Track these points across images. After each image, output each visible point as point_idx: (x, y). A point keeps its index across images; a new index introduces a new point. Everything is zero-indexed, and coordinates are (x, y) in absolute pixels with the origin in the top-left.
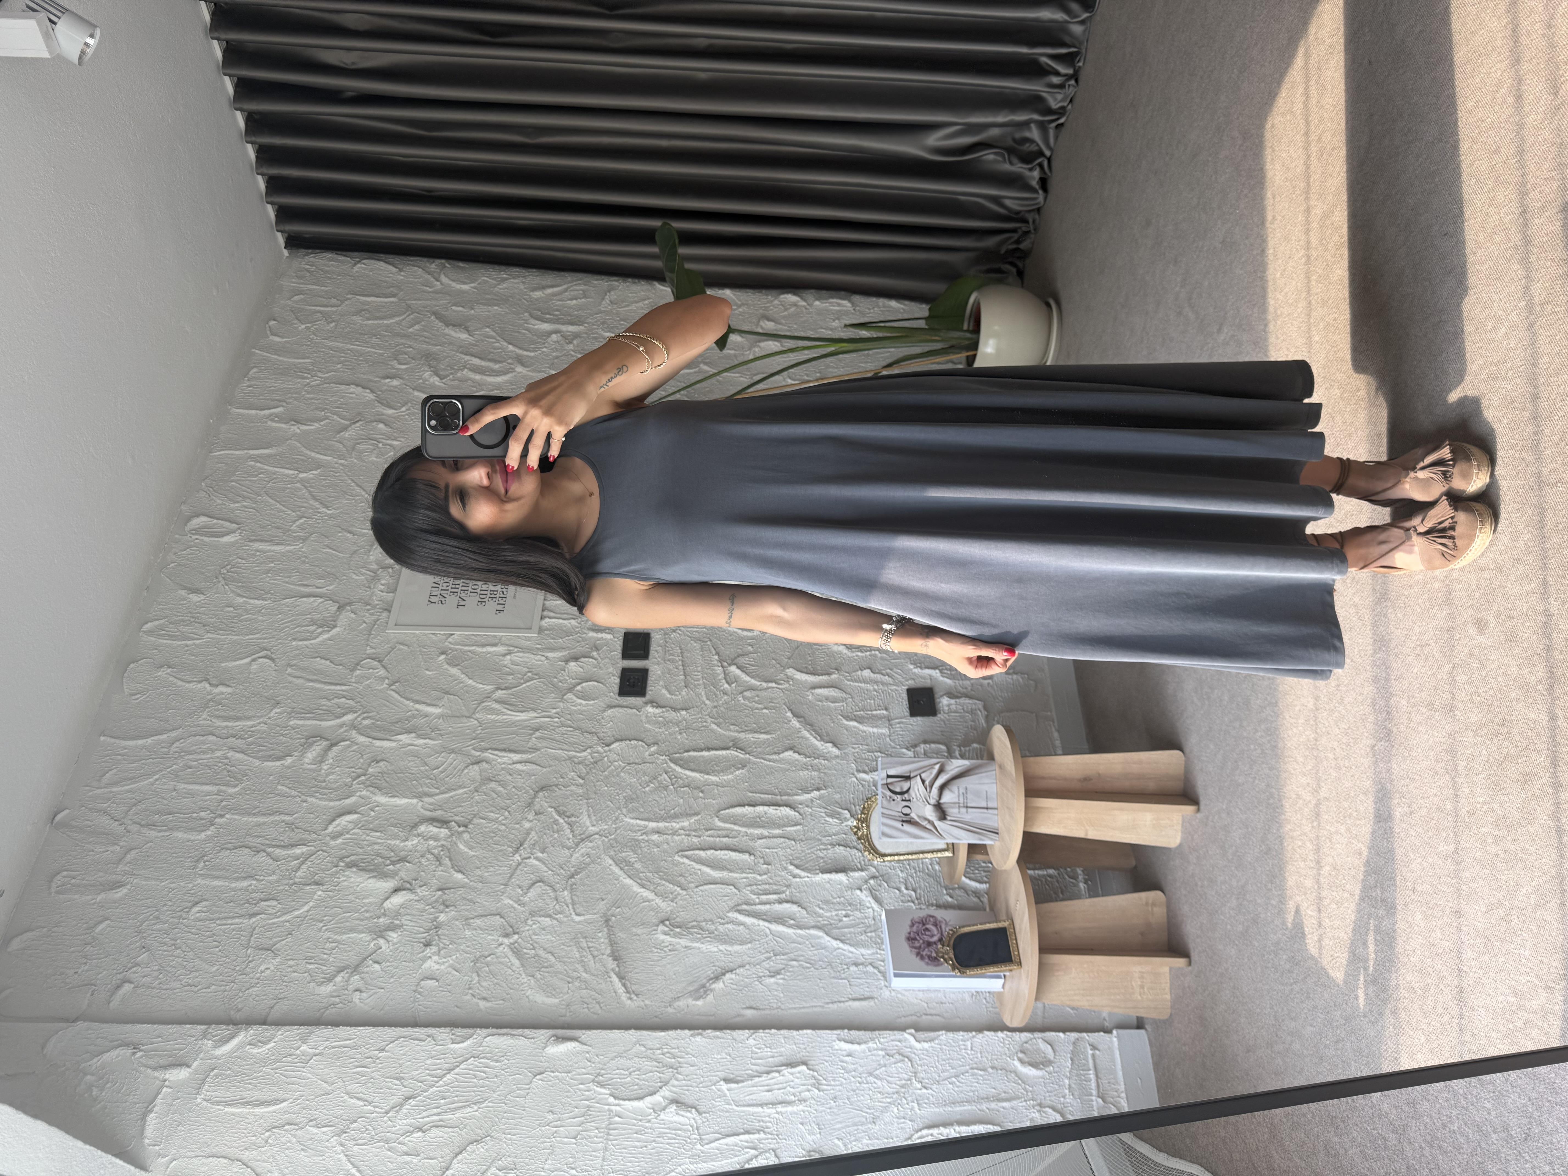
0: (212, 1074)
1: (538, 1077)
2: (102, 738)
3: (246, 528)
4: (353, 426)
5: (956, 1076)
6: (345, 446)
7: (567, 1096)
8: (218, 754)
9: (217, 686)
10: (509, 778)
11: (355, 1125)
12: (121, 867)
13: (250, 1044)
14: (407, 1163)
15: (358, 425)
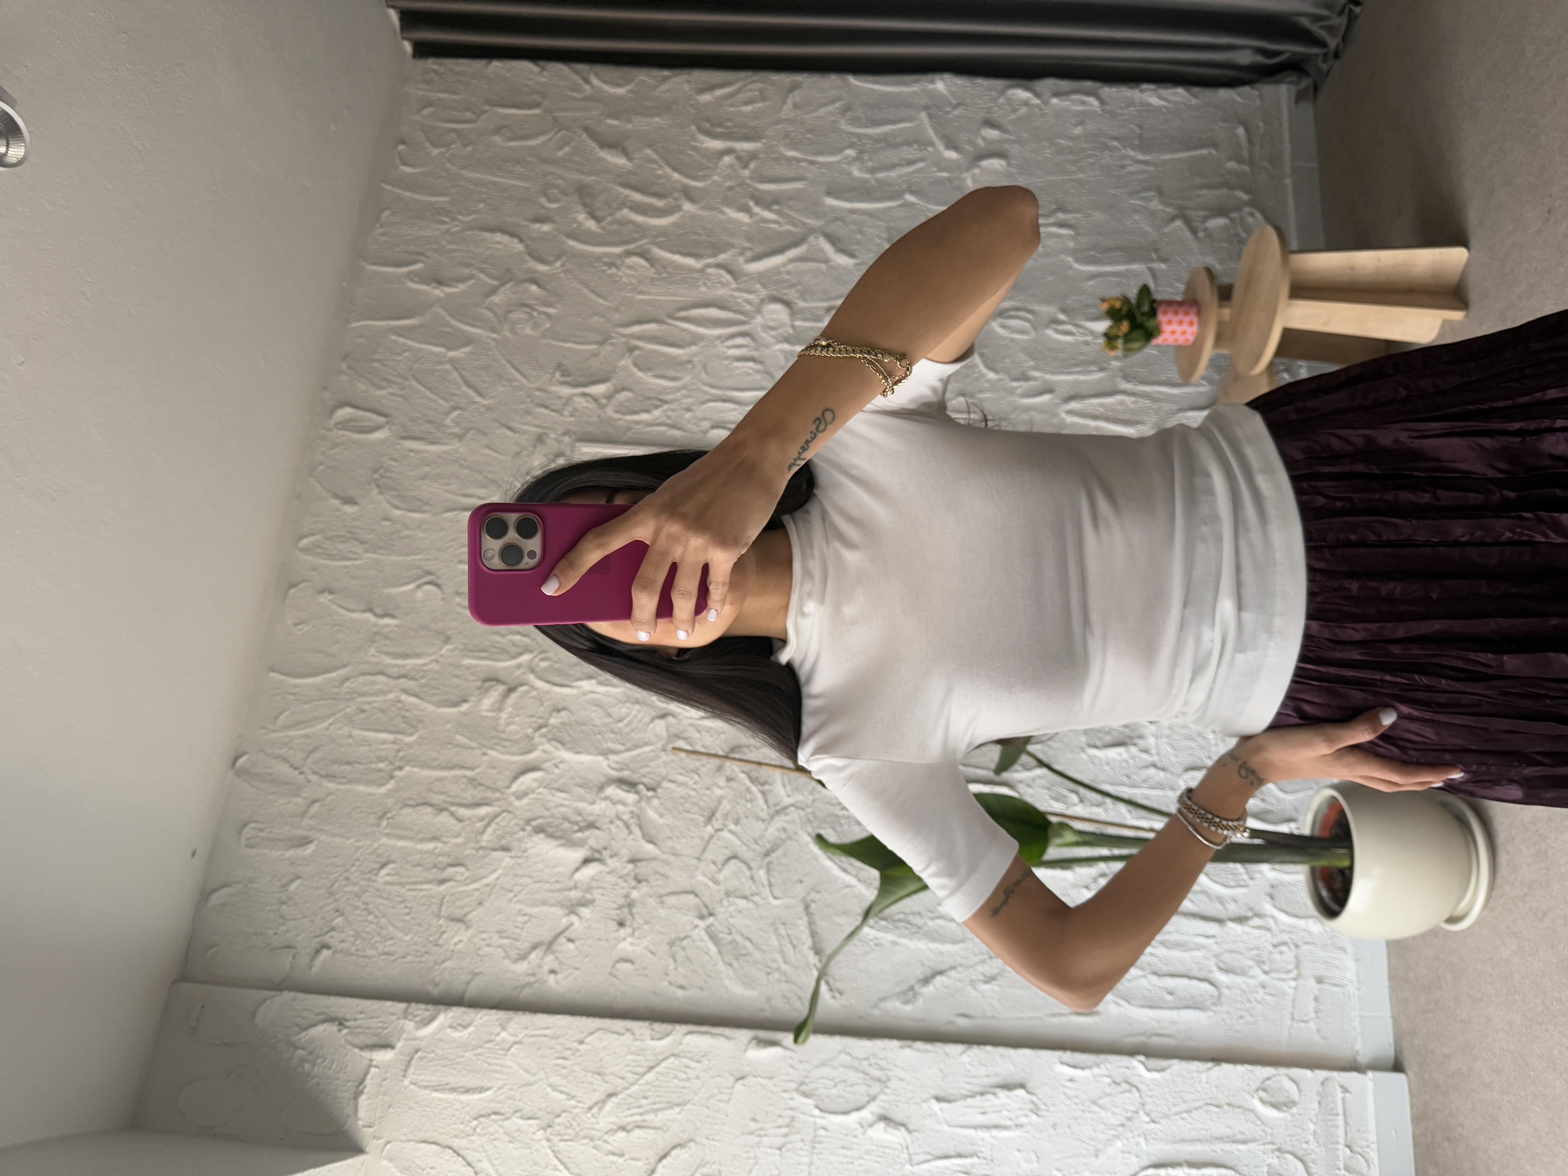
0: (417, 1056)
1: (740, 1082)
2: (272, 675)
3: (396, 421)
4: (503, 288)
5: (1188, 1111)
6: (495, 314)
7: (771, 1105)
8: (391, 696)
9: (383, 616)
10: (697, 735)
11: (559, 1120)
12: (306, 822)
13: (451, 1027)
14: (613, 1162)
15: (508, 286)
